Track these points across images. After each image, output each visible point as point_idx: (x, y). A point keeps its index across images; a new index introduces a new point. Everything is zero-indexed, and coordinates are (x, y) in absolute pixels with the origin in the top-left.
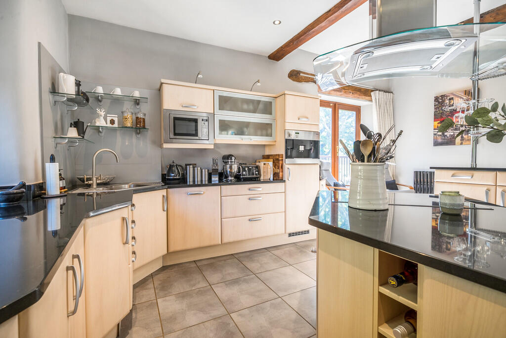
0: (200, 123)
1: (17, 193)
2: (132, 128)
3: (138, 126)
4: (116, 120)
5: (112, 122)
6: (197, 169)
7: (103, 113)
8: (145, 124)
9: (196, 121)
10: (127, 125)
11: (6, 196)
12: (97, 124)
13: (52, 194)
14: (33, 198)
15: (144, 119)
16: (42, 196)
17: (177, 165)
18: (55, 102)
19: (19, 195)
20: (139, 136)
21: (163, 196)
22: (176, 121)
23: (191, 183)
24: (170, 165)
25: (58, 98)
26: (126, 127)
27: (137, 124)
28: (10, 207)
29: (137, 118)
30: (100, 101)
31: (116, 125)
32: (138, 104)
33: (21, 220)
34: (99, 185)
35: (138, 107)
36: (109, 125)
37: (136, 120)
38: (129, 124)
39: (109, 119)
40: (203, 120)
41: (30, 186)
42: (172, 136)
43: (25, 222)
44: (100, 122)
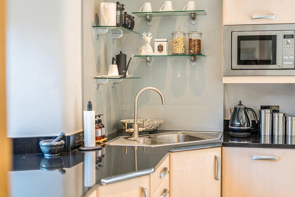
0: (280, 42)
1: (58, 145)
2: (184, 55)
3: (191, 51)
4: (165, 45)
5: (160, 48)
6: (278, 117)
7: (149, 39)
8: (200, 48)
9: (273, 38)
10: (177, 52)
11: (49, 148)
12: (143, 53)
13: (89, 146)
14: (72, 149)
15: (199, 41)
16: (79, 148)
17: (245, 108)
18: (98, 35)
19: (59, 147)
20: (194, 64)
21: (216, 158)
22: (242, 42)
23: (268, 142)
24: (236, 108)
25: (100, 31)
26: (177, 55)
27: (190, 49)
28: (52, 159)
29: (190, 40)
30: (149, 21)
31: (165, 53)
32: (194, 19)
33: (61, 173)
34: (141, 134)
35: (193, 22)
36: (157, 53)
37: (189, 43)
38: (180, 51)
39: (156, 45)
40: (285, 37)
41: (69, 137)
42: (235, 65)
43: (65, 175)
44: (147, 50)
